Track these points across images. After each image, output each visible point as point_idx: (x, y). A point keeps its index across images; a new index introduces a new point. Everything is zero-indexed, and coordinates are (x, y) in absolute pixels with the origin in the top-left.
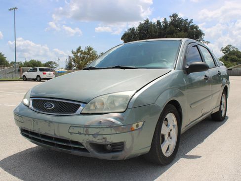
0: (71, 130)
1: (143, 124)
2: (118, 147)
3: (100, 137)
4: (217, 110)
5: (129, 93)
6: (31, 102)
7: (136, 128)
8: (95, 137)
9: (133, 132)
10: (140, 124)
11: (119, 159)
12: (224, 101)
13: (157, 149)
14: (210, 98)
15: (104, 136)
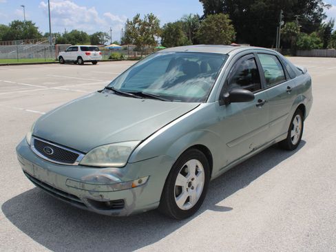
0: (68, 183)
1: (148, 179)
2: (119, 204)
4: (285, 137)
5: (133, 144)
6: (33, 141)
7: (138, 184)
8: (91, 194)
9: (135, 189)
10: (144, 180)
11: (120, 215)
12: (297, 124)
14: (267, 127)
15: (100, 193)
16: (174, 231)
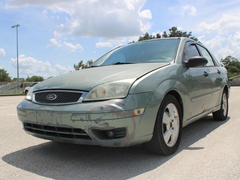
0: (74, 118)
1: (144, 111)
2: (120, 133)
3: (101, 123)
5: (130, 81)
6: (34, 96)
7: (137, 114)
8: (97, 123)
9: (135, 117)
10: (142, 110)
11: (121, 146)
12: (225, 100)
13: (159, 137)
14: (210, 95)
15: (106, 121)
16: (165, 162)
